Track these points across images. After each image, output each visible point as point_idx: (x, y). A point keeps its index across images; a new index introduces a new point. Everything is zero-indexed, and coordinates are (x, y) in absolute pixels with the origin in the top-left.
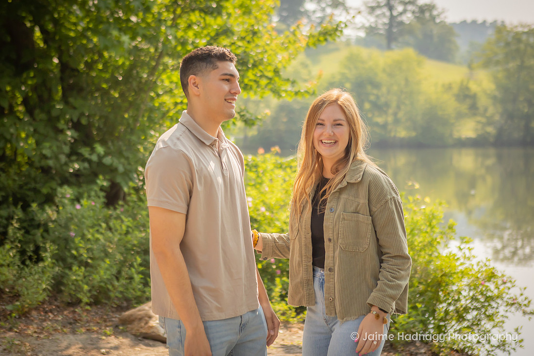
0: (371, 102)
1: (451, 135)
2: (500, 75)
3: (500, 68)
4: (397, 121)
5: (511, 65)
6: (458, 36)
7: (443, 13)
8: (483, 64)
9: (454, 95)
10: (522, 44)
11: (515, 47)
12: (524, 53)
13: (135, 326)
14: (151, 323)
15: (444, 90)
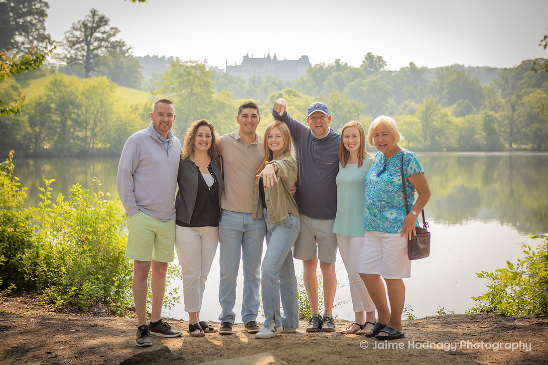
0: (72, 119)
3: (175, 94)
4: (94, 135)
5: (183, 91)
6: (143, 67)
7: (130, 48)
8: (162, 90)
9: (140, 115)
10: (191, 76)
11: (186, 78)
12: (193, 83)
15: (132, 110)
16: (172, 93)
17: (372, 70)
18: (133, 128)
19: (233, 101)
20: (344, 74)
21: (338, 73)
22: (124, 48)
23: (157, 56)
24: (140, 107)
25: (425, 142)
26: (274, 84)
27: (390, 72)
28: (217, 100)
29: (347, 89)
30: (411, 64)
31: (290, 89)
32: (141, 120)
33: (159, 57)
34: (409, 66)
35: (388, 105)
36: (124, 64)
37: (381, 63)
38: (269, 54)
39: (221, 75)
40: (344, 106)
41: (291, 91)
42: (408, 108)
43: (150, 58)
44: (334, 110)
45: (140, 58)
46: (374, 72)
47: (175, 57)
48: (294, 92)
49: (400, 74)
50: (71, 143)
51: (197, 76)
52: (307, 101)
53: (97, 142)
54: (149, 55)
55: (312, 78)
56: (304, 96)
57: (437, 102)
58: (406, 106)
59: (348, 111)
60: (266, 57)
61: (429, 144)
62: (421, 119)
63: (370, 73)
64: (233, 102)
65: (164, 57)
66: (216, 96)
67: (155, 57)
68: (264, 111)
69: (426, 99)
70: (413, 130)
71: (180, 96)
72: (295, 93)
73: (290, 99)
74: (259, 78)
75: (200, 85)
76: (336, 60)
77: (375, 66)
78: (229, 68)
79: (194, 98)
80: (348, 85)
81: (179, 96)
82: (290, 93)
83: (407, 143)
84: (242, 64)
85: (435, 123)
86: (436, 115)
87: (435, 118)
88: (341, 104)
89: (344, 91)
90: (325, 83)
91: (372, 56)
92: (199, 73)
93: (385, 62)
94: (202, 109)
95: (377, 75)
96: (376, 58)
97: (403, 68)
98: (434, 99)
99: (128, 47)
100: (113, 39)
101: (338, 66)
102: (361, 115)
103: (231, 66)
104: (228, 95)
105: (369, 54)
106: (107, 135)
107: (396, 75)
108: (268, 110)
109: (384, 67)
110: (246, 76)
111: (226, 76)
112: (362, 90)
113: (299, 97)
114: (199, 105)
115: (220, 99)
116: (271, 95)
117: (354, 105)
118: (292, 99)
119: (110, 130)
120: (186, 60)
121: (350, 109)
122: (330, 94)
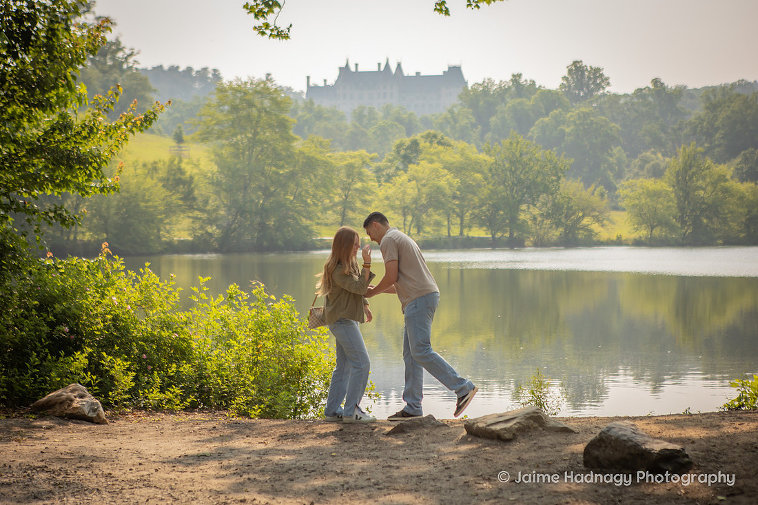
1: (159, 237)
2: (225, 152)
3: (224, 142)
5: (239, 137)
6: (155, 91)
7: (131, 55)
8: (201, 135)
9: (161, 180)
10: (254, 109)
11: (245, 112)
12: (258, 122)
13: (58, 409)
14: (75, 405)
15: (147, 171)
16: (219, 141)
17: (582, 94)
18: (150, 204)
19: (329, 154)
20: (529, 103)
21: (519, 100)
22: (120, 55)
23: (178, 67)
24: (160, 165)
25: (682, 228)
26: (399, 120)
27: (616, 97)
28: (302, 153)
29: (534, 131)
30: (656, 81)
31: (432, 131)
32: (164, 190)
33: (181, 70)
34: (651, 86)
35: (611, 159)
37: (598, 81)
38: (387, 65)
39: (301, 104)
40: (532, 164)
41: (435, 136)
42: (647, 166)
43: (163, 71)
44: (513, 169)
45: (145, 70)
46: (585, 97)
47: (210, 70)
48: (439, 137)
49: (636, 100)
51: (265, 109)
52: (462, 153)
53: (84, 230)
54: (161, 66)
55: (470, 110)
56: (461, 145)
57: (704, 154)
58: (645, 161)
59: (539, 172)
60: (382, 69)
61: (689, 231)
62: (674, 186)
63: (577, 99)
64: (330, 157)
65: (189, 69)
66: (299, 145)
67: (174, 69)
68: (384, 173)
69: (684, 149)
70: (660, 206)
71: (235, 145)
72: (443, 138)
73: (432, 150)
74: (371, 111)
75: (271, 126)
76: (514, 76)
77: (588, 87)
78: (312, 89)
79: (259, 148)
80: (537, 123)
81: (232, 145)
82: (431, 138)
83: (649, 230)
84: (336, 82)
85: (702, 193)
86: (704, 178)
87: (700, 183)
88: (525, 158)
89: (530, 134)
90: (493, 119)
91: (580, 66)
92: (267, 103)
93: (607, 79)
94: (274, 169)
95: (591, 102)
96: (590, 72)
97: (640, 90)
98: (700, 149)
99: (128, 52)
101: (519, 87)
102: (563, 179)
103: (316, 87)
104: (321, 143)
105: (575, 63)
106: (102, 217)
107: (626, 103)
108: (392, 171)
109: (604, 88)
110: (347, 107)
111: (309, 106)
112: (563, 132)
113: (450, 146)
114: (269, 161)
115: (306, 150)
116: (398, 142)
117: (551, 161)
118: (435, 150)
119: (108, 208)
120: (244, 79)
121: (543, 167)
122: (506, 142)
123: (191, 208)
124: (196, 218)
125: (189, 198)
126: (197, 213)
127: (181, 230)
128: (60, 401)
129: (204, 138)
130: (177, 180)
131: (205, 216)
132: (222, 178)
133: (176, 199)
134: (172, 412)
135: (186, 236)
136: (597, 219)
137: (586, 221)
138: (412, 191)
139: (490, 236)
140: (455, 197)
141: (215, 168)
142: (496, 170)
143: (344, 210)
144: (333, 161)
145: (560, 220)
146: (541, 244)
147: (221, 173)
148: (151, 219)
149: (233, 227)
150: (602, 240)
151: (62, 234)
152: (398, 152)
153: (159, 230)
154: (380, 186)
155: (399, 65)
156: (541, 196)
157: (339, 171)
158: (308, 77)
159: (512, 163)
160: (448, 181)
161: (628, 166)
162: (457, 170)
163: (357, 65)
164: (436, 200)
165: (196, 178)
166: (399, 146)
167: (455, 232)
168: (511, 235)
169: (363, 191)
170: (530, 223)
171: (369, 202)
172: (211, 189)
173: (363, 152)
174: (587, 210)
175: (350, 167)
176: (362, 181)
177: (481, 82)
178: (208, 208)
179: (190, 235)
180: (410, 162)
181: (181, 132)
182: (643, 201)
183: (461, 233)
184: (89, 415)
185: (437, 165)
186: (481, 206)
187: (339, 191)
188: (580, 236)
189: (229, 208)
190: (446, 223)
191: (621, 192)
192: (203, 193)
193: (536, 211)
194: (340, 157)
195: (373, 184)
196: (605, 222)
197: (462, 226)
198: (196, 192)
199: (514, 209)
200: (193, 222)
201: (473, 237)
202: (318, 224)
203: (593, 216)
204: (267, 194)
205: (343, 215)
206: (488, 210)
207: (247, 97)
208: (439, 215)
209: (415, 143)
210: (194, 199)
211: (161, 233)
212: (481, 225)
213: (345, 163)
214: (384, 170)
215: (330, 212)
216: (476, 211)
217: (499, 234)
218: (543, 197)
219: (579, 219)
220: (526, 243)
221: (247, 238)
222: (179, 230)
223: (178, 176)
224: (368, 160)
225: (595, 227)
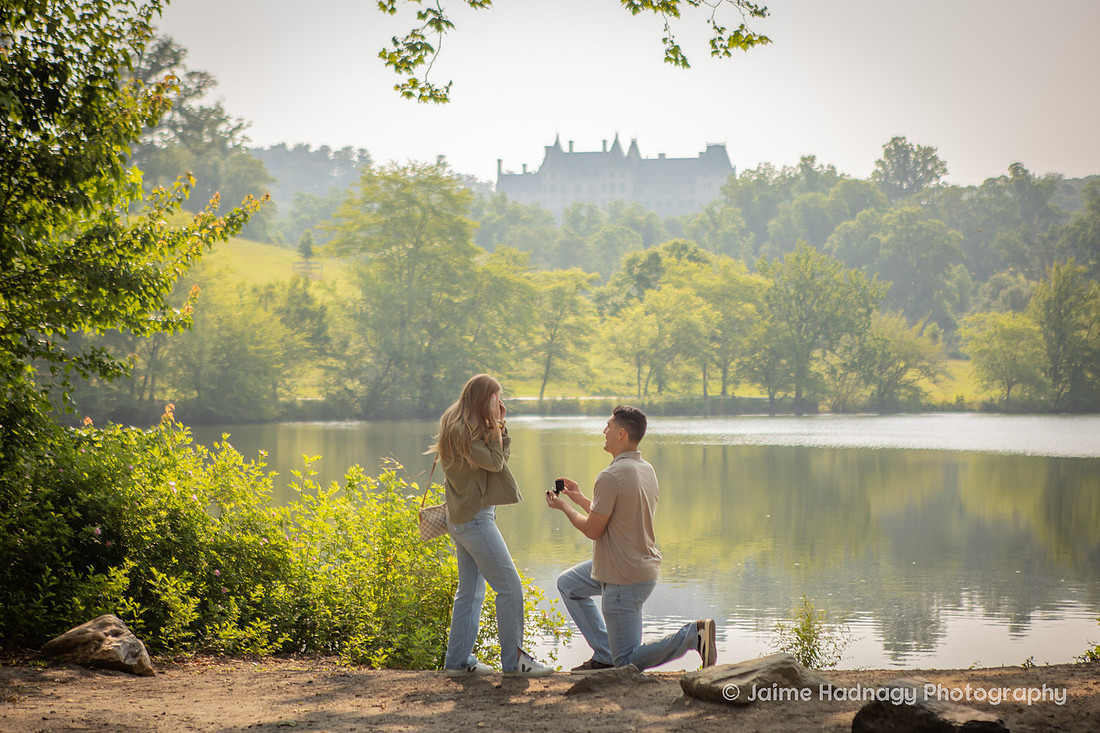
1: (275, 396)
2: (374, 271)
3: (371, 256)
4: (155, 368)
5: (394, 249)
6: (273, 181)
7: (239, 128)
8: (338, 245)
9: (279, 311)
10: (416, 208)
11: (403, 212)
12: (422, 226)
13: (80, 653)
14: (105, 646)
15: (258, 299)
16: (364, 254)
17: (905, 186)
18: (263, 347)
19: (527, 274)
20: (826, 199)
21: (810, 195)
22: (222, 128)
23: (307, 146)
24: (277, 290)
25: (1055, 386)
26: (634, 225)
27: (956, 191)
28: (487, 272)
29: (834, 240)
30: (1016, 168)
31: (681, 241)
32: (283, 326)
33: (312, 150)
34: (1010, 176)
35: (948, 283)
36: (222, 169)
37: (930, 168)
38: (616, 143)
39: (488, 200)
40: (829, 289)
41: (685, 248)
43: (286, 152)
44: (801, 297)
45: (259, 150)
46: (910, 191)
47: (355, 150)
48: (691, 249)
49: (986, 196)
50: (94, 388)
51: (432, 207)
52: (726, 273)
53: (165, 386)
54: (283, 145)
55: (739, 210)
56: (724, 261)
57: (1088, 276)
58: (1000, 286)
59: (839, 302)
60: (609, 149)
61: (1065, 390)
62: (1042, 324)
63: (898, 193)
64: (528, 278)
65: (325, 149)
66: (482, 261)
67: (302, 149)
68: (609, 303)
69: (1058, 268)
70: (1021, 353)
71: (388, 261)
72: (696, 251)
73: (681, 269)
74: (591, 210)
75: (441, 233)
76: (803, 159)
77: (914, 175)
78: (505, 178)
79: (424, 266)
80: (838, 228)
82: (679, 250)
83: (1004, 389)
84: (542, 167)
85: (1084, 333)
86: (1087, 312)
87: (1082, 319)
88: (819, 281)
89: (827, 245)
90: (772, 223)
91: (904, 146)
92: (436, 199)
93: (942, 164)
94: (445, 295)
95: (919, 199)
96: (917, 154)
97: (992, 181)
98: (1081, 268)
99: (234, 123)
100: (194, 104)
101: (811, 175)
102: (875, 312)
103: (511, 175)
104: (515, 259)
105: (895, 140)
106: (191, 365)
107: (971, 200)
108: (621, 299)
109: (938, 178)
110: (556, 204)
111: (500, 203)
112: (877, 241)
113: (706, 262)
114: (438, 284)
115: (494, 269)
116: (629, 256)
117: (857, 285)
118: (684, 269)
119: (200, 353)
120: (402, 163)
121: (845, 294)
122: (791, 256)
123: (322, 353)
124: (330, 369)
125: (319, 337)
126: (331, 361)
127: (307, 385)
128: (83, 641)
129: (343, 250)
130: (302, 312)
131: (342, 365)
132: (367, 308)
133: (300, 340)
134: (255, 657)
135: (315, 396)
136: (927, 372)
137: (910, 375)
138: (650, 328)
139: (767, 396)
140: (714, 338)
141: (359, 295)
142: (775, 297)
143: (549, 358)
144: (532, 285)
145: (871, 372)
146: (844, 408)
147: (367, 301)
148: (263, 370)
149: (384, 381)
150: (933, 403)
151: (132, 391)
152: (630, 271)
153: (275, 386)
154: (603, 321)
155: (634, 144)
156: (843, 337)
157: (541, 298)
158: (499, 161)
159: (800, 287)
160: (703, 315)
161: (974, 293)
162: (718, 298)
163: (571, 143)
164: (686, 343)
165: (330, 309)
166: (632, 262)
167: (715, 390)
168: (798, 395)
169: (578, 329)
170: (826, 377)
171: (587, 345)
172: (352, 324)
173: (578, 271)
174: (912, 358)
175: (559, 293)
176: (577, 314)
177: (755, 169)
178: (348, 353)
179: (320, 393)
180: (648, 286)
181: (309, 242)
182: (996, 345)
183: (724, 392)
184: (127, 662)
185: (687, 291)
186: (753, 352)
187: (542, 328)
188: (901, 398)
189: (378, 354)
190: (701, 376)
191: (963, 332)
192: (341, 331)
193: (835, 360)
194: (545, 279)
195: (592, 319)
196: (938, 376)
197: (725, 382)
198: (330, 331)
199: (802, 358)
200: (326, 374)
201: (741, 398)
202: (510, 377)
203: (920, 368)
204: (435, 333)
205: (548, 364)
206: (764, 358)
207: (407, 191)
208: (690, 364)
209: (655, 258)
210: (327, 339)
211: (279, 389)
212: (753, 380)
213: (551, 287)
214: (608, 297)
215: (528, 360)
216: (746, 359)
217: (780, 394)
218: (845, 339)
219: (900, 372)
220: (821, 407)
221: (405, 398)
222: (305, 386)
223: (304, 305)
224: (584, 282)
225: (924, 384)
